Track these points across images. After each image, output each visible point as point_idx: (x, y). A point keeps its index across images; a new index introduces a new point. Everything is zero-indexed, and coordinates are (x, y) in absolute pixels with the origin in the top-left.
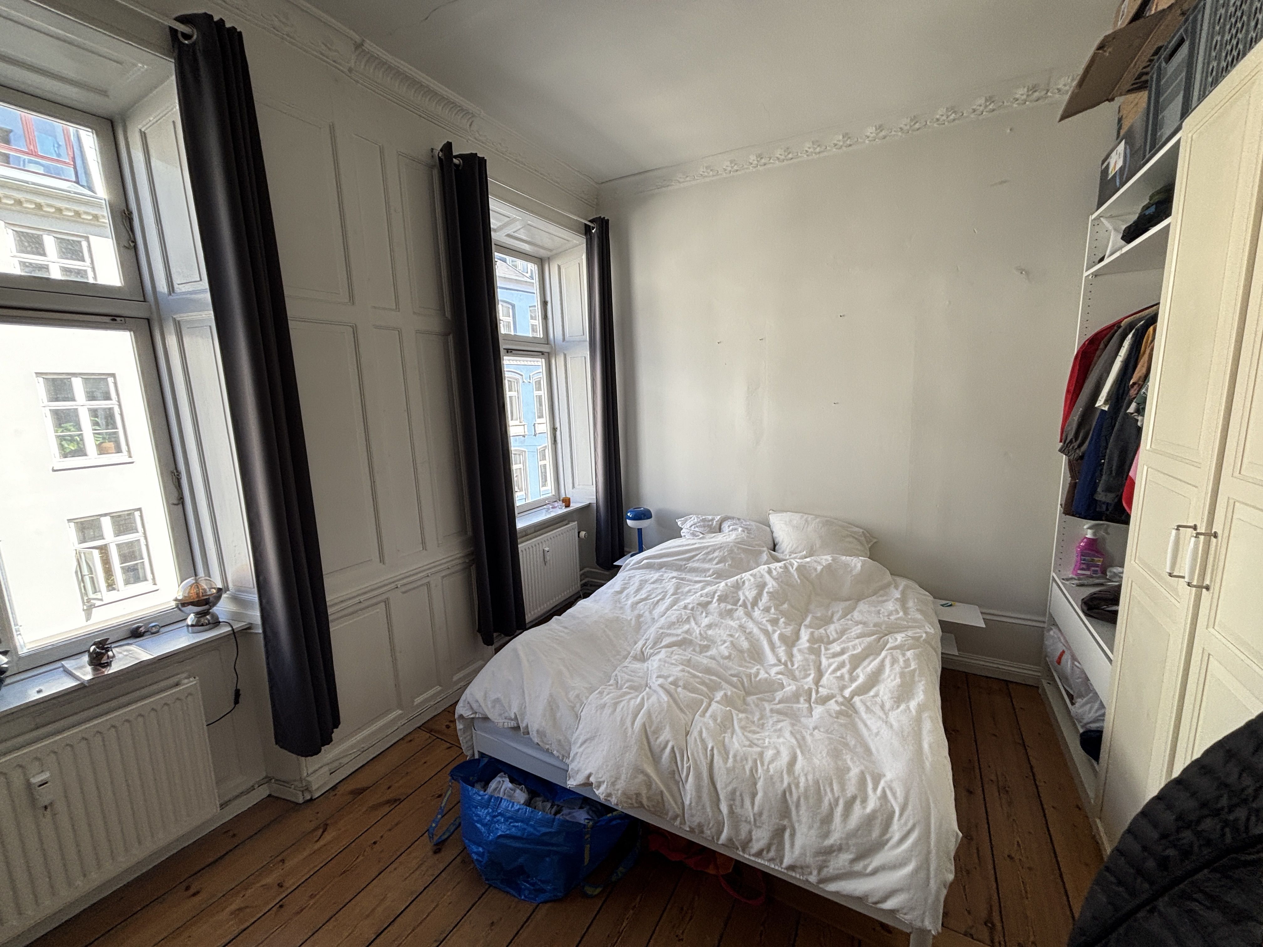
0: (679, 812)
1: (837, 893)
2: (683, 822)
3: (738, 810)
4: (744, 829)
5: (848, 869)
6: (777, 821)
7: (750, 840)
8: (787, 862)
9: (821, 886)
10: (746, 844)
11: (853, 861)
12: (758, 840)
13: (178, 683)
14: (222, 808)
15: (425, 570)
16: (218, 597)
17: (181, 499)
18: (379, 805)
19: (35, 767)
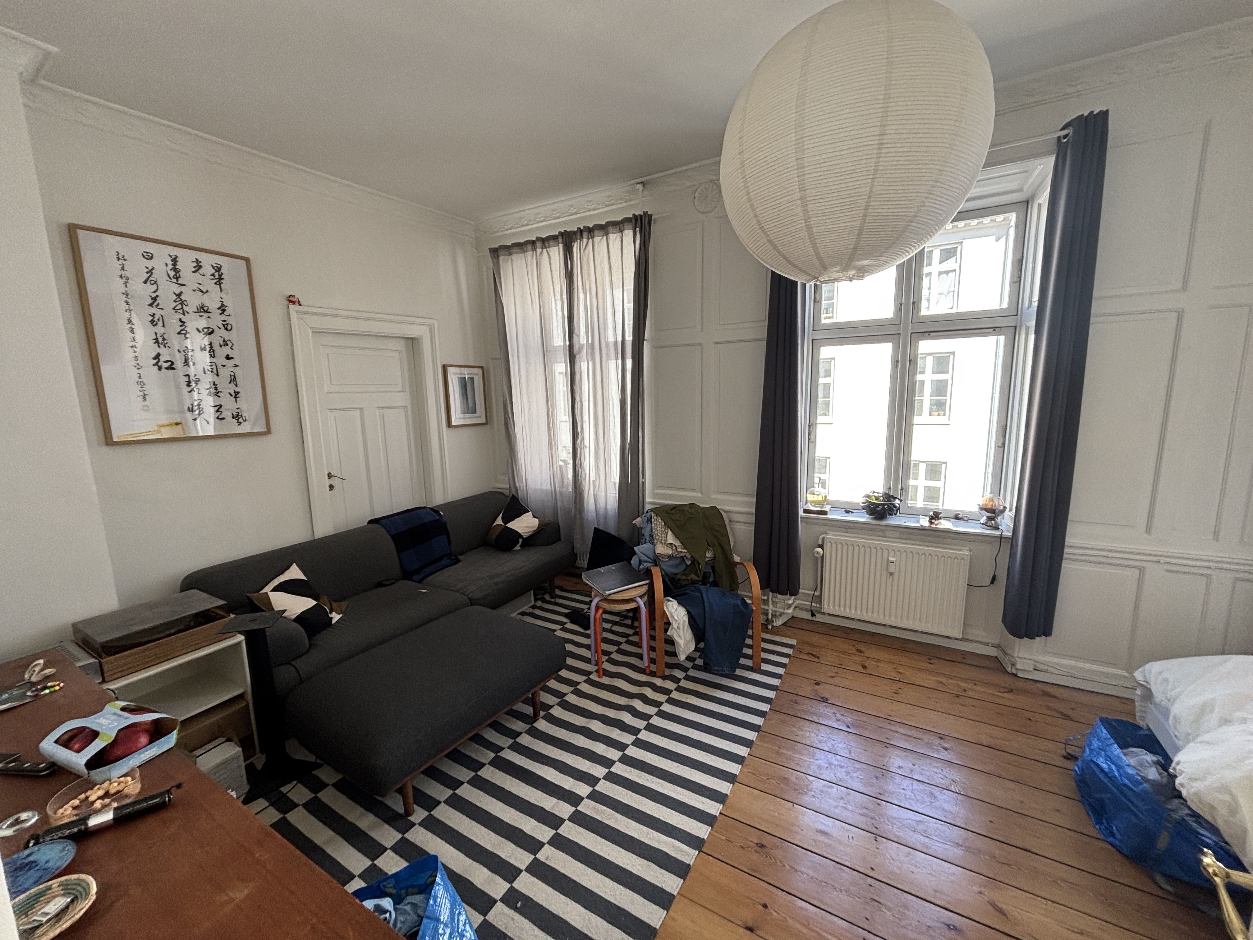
13: (961, 550)
14: (963, 639)
15: (1208, 561)
16: (1002, 511)
17: (1004, 444)
18: (1055, 710)
19: (892, 553)
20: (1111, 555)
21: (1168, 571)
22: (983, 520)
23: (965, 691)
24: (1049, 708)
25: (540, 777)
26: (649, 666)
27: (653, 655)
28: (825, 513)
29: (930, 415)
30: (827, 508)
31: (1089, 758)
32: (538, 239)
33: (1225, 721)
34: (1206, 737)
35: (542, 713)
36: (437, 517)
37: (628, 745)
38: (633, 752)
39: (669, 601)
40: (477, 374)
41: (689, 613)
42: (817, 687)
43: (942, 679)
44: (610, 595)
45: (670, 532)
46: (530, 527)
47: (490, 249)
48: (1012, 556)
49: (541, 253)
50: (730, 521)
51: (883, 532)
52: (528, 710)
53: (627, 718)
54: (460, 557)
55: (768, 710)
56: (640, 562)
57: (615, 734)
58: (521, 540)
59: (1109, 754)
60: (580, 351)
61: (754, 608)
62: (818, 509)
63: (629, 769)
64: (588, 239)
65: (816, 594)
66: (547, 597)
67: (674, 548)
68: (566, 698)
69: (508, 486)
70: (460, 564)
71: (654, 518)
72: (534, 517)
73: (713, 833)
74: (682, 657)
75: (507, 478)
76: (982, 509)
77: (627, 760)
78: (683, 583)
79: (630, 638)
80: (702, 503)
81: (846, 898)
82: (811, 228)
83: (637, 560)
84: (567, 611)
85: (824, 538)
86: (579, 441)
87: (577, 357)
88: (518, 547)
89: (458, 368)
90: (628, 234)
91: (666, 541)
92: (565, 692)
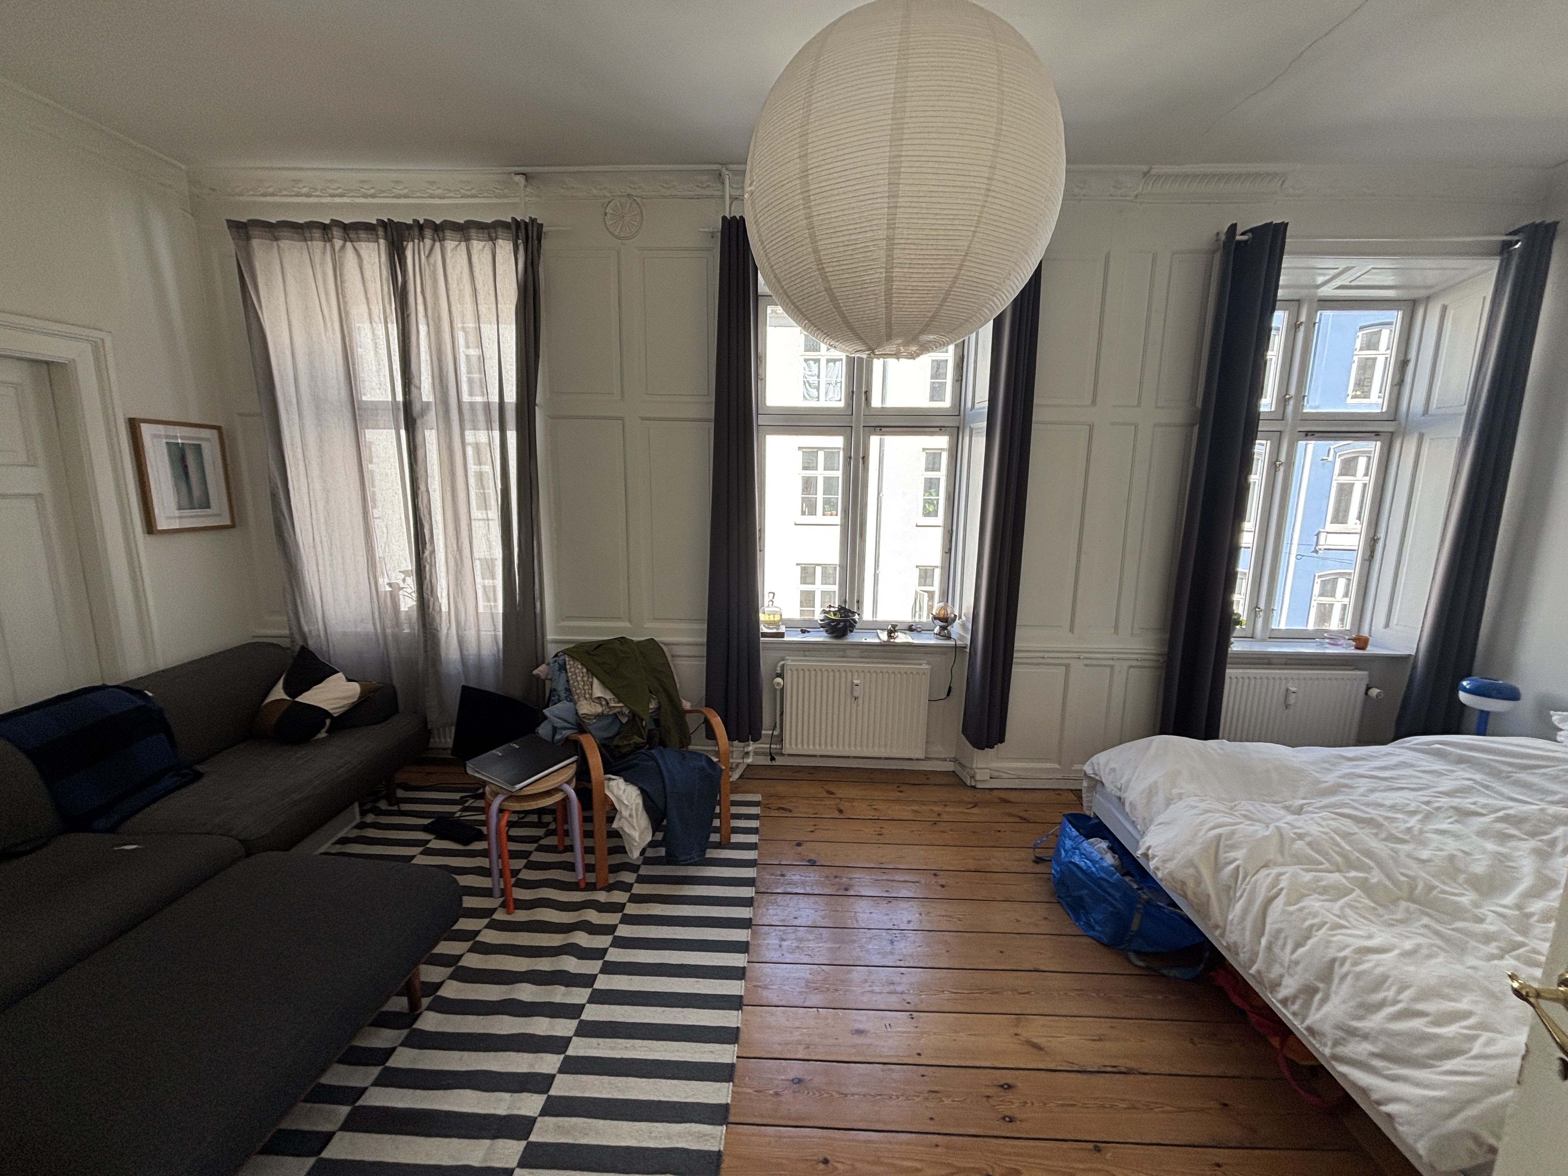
0: (1221, 923)
1: (1344, 1075)
2: (1222, 935)
3: (1277, 950)
4: (1276, 971)
5: (1363, 1058)
6: (1312, 978)
7: (1279, 985)
8: (1308, 1022)
9: (1333, 1063)
10: (1275, 986)
11: (1374, 1055)
12: (1286, 987)
13: (921, 664)
14: (927, 759)
15: (1112, 653)
16: (954, 620)
17: (950, 549)
18: (1013, 816)
19: (856, 676)
20: (1046, 655)
21: (1086, 665)
22: (937, 630)
23: (939, 815)
24: (1010, 815)
25: (448, 1114)
26: (584, 878)
27: (590, 859)
28: (781, 635)
29: (824, 515)
30: (783, 629)
31: (1067, 860)
32: (335, 223)
33: (1169, 802)
34: (1160, 819)
35: (426, 1001)
36: (140, 702)
37: (583, 1006)
38: (594, 1013)
39: (610, 779)
40: (208, 440)
41: (643, 792)
42: (799, 848)
43: (916, 808)
44: (521, 789)
45: (596, 682)
46: (344, 698)
47: (228, 221)
48: (971, 665)
49: (343, 247)
50: (673, 656)
51: (843, 652)
52: (399, 1004)
53: (571, 964)
54: (199, 768)
55: (753, 895)
56: (555, 730)
57: (559, 995)
58: (328, 722)
59: (1083, 851)
60: (423, 413)
61: (723, 768)
62: (775, 631)
63: (594, 1041)
64: (434, 241)
65: (776, 733)
66: (383, 805)
67: (604, 703)
68: (463, 963)
69: (286, 632)
70: (204, 780)
71: (570, 663)
72: (349, 680)
73: (736, 1089)
74: (636, 854)
75: (286, 619)
76: (935, 618)
77: (589, 1030)
78: (624, 750)
79: (542, 842)
80: (634, 636)
81: (904, 1103)
82: (892, 281)
83: (549, 727)
84: (427, 821)
85: (783, 665)
86: (427, 553)
87: (419, 422)
88: (323, 734)
89: (161, 427)
90: (505, 248)
91: (591, 695)
92: (458, 953)
